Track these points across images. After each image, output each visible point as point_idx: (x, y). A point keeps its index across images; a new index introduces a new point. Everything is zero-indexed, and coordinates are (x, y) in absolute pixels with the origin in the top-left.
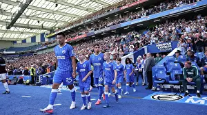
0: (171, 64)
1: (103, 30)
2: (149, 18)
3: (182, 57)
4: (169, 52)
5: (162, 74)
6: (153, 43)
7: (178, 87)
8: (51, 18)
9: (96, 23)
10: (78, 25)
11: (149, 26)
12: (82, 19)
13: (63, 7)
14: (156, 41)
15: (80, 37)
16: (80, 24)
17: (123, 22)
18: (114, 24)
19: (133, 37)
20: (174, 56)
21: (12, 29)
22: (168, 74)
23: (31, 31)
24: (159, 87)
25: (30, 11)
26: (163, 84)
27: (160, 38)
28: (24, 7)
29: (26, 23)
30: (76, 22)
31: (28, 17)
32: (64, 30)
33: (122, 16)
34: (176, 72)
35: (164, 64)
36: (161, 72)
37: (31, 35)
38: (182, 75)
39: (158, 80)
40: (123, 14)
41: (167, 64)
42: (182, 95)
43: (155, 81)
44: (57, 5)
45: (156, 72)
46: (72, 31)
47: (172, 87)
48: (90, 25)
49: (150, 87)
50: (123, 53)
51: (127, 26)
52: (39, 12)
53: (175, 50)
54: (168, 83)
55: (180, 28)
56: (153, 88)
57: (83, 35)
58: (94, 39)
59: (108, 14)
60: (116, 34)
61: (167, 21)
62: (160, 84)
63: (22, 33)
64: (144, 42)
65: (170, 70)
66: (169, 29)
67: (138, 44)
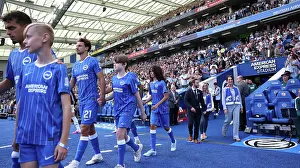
1: (171, 43)
2: (240, 23)
3: (293, 81)
4: (273, 74)
5: (260, 109)
6: (246, 61)
7: (288, 129)
8: (96, 28)
9: (161, 32)
10: (134, 36)
11: (240, 35)
12: (140, 28)
13: (114, 11)
14: (251, 57)
15: (138, 54)
16: (138, 35)
17: (200, 30)
18: (187, 34)
19: (215, 52)
20: (280, 79)
22: (271, 107)
23: (71, 47)
24: (257, 128)
25: (69, 18)
26: (262, 123)
27: (258, 54)
28: (61, 13)
29: (63, 36)
30: (132, 32)
31: (65, 28)
32: (116, 44)
33: (199, 21)
34: (284, 105)
35: (265, 93)
36: (259, 105)
37: (70, 53)
38: (293, 110)
39: (255, 116)
40: (200, 18)
41: (270, 92)
42: (294, 141)
43: (250, 119)
44: (104, 10)
45: (252, 105)
46: (126, 46)
47: (277, 129)
48: (151, 36)
51: (206, 37)
52: (80, 20)
53: (282, 72)
54: (272, 123)
55: (290, 36)
56: (248, 129)
57: (142, 51)
58: (158, 56)
59: (177, 19)
60: (190, 49)
61: (268, 27)
62: (257, 123)
63: (58, 50)
64: (232, 59)
65: (274, 101)
66: (272, 39)
67: (224, 63)
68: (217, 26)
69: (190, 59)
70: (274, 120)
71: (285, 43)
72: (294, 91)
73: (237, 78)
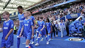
0: (78, 24)
1: (46, 9)
2: (67, 2)
3: (83, 20)
4: (77, 18)
5: (73, 29)
6: (69, 14)
7: (81, 35)
8: (22, 4)
9: (43, 5)
10: (34, 7)
11: (67, 6)
12: (36, 4)
15: (35, 12)
16: (35, 6)
17: (55, 5)
18: (51, 6)
19: (59, 12)
20: (79, 20)
21: (6, 9)
23: (14, 10)
24: (72, 35)
26: (74, 33)
27: (72, 12)
29: (11, 6)
31: (12, 4)
32: (28, 9)
33: (54, 2)
34: (80, 28)
35: (75, 24)
36: (73, 28)
37: (14, 12)
39: (71, 31)
41: (76, 24)
42: (83, 38)
43: (70, 32)
45: (71, 28)
46: (32, 9)
47: (78, 35)
48: (40, 7)
49: (68, 35)
50: (55, 19)
51: (57, 7)
52: (17, 1)
53: (79, 17)
55: (82, 7)
57: (37, 11)
58: (42, 13)
60: (52, 10)
61: (75, 4)
62: (72, 33)
63: (10, 11)
64: (65, 14)
65: (77, 27)
66: (76, 7)
67: (62, 15)
68: (60, 3)
69: (52, 14)
70: (77, 32)
71: (80, 9)
72: (83, 23)
73: (66, 19)
